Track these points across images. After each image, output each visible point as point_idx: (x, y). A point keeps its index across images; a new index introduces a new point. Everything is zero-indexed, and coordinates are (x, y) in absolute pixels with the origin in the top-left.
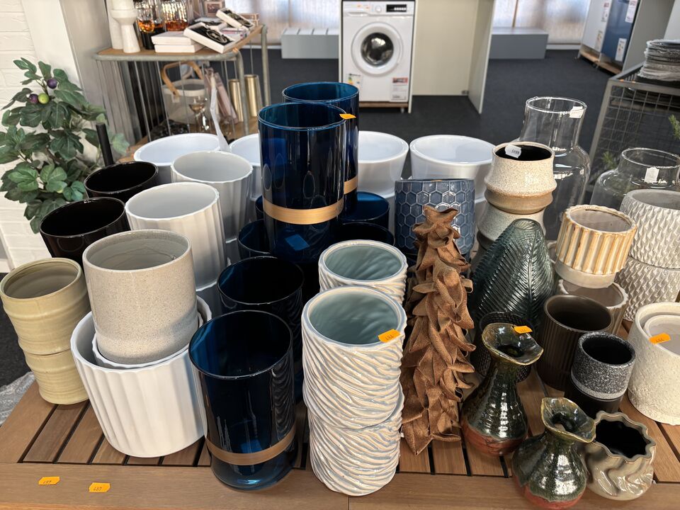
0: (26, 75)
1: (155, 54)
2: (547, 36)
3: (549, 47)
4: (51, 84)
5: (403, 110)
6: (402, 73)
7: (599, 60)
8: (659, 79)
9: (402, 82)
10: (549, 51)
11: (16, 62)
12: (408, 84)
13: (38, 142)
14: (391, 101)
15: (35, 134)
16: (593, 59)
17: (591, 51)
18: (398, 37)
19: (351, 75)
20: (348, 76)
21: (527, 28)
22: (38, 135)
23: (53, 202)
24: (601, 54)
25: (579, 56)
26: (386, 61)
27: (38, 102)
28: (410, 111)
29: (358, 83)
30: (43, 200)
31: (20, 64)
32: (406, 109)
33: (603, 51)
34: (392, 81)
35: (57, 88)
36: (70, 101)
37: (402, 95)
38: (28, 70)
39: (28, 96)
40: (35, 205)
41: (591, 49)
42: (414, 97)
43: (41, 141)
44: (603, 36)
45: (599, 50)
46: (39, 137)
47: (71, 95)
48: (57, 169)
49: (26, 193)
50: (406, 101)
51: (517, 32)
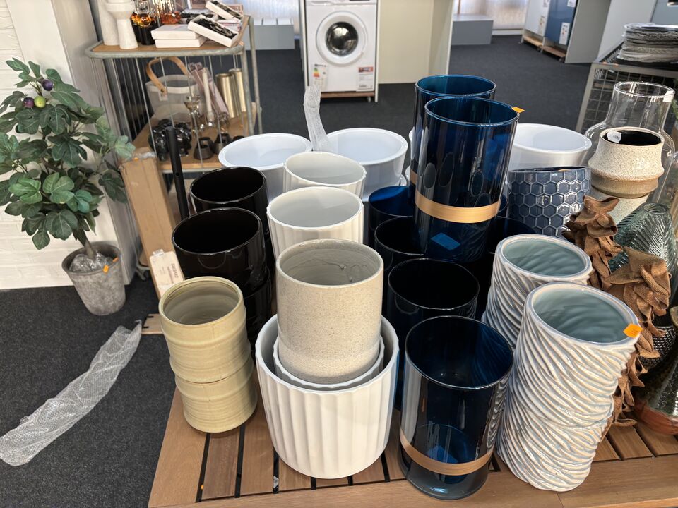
0: (20, 76)
1: (156, 49)
2: (492, 22)
3: (494, 33)
4: (47, 85)
5: (370, 99)
6: (368, 62)
7: (542, 44)
8: (640, 60)
9: (368, 71)
10: (494, 36)
11: (8, 63)
12: (374, 73)
13: (35, 150)
14: (358, 90)
15: (30, 141)
16: (537, 43)
17: (533, 35)
18: (363, 26)
19: (316, 65)
20: (314, 67)
21: (471, 15)
22: (33, 142)
23: (59, 214)
24: (544, 39)
25: (522, 41)
26: (350, 50)
27: (34, 106)
28: (376, 100)
29: (324, 73)
30: (45, 212)
31: (14, 64)
32: (373, 98)
33: (546, 35)
34: (358, 70)
35: (53, 90)
36: (68, 103)
37: (369, 84)
38: (22, 71)
39: (22, 99)
40: (37, 219)
41: (533, 33)
42: (380, 85)
43: (39, 149)
44: (545, 20)
45: (543, 34)
46: (35, 144)
47: (70, 97)
48: (62, 178)
49: (28, 206)
50: (372, 90)
51: (462, 19)
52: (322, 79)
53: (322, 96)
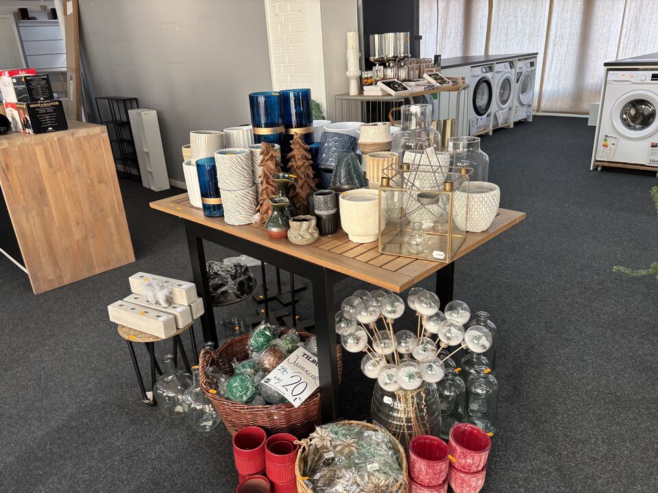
14: (647, 164)
19: (606, 136)
20: (604, 138)
26: (647, 126)
29: (613, 144)
34: (650, 145)
52: (611, 150)
53: (607, 164)
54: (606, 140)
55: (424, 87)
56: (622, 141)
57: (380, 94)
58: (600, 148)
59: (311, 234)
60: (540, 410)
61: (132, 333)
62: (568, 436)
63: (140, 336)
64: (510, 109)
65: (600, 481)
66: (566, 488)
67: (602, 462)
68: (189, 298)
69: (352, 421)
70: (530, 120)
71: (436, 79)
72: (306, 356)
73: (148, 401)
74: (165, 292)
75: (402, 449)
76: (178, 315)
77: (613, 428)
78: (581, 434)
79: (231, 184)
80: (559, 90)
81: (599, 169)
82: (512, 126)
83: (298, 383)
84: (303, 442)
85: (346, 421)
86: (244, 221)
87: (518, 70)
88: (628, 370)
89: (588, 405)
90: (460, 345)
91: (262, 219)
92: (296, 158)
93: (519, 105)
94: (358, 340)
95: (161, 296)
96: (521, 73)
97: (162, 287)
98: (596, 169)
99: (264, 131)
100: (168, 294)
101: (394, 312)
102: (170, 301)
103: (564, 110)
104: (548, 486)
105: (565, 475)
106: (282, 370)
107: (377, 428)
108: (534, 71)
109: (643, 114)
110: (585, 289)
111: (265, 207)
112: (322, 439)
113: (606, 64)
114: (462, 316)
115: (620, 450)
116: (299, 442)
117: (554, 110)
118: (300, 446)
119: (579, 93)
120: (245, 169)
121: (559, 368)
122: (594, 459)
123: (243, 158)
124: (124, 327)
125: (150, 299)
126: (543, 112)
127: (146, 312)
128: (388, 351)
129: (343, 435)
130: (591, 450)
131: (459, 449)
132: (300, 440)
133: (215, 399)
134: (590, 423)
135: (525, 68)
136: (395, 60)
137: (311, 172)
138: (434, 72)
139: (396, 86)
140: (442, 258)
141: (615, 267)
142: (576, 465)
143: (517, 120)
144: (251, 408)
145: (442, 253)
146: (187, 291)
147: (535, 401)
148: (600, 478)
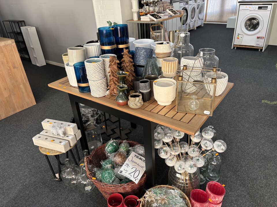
1: (140, 21)
9: (261, 38)
12: (264, 39)
19: (238, 34)
26: (255, 29)
28: (263, 51)
29: (241, 37)
31: (109, 22)
34: (256, 37)
52: (240, 40)
53: (238, 46)
54: (238, 36)
55: (168, 16)
56: (245, 36)
57: (149, 20)
58: (236, 39)
59: (140, 103)
60: (235, 165)
61: (47, 151)
62: (249, 177)
63: (52, 152)
64: (195, 21)
65: (266, 197)
66: (253, 202)
67: (265, 188)
68: (74, 131)
69: (162, 186)
70: (203, 26)
71: (172, 12)
72: (136, 156)
73: (57, 179)
74: (63, 130)
75: (187, 198)
76: (70, 140)
77: (266, 171)
78: (254, 175)
79: (94, 77)
80: (214, 12)
81: (235, 48)
82: (196, 29)
83: (136, 171)
84: (142, 199)
85: (159, 186)
86: (102, 95)
87: (198, 4)
88: (267, 143)
89: (254, 161)
90: (212, 149)
91: (111, 93)
92: (126, 62)
93: (198, 19)
94: (167, 153)
95: (61, 132)
96: (199, 5)
97: (61, 128)
98: (234, 48)
99: (107, 48)
100: (64, 130)
101: (180, 136)
102: (65, 133)
103: (216, 21)
104: (246, 202)
105: (252, 196)
106: (127, 165)
107: (174, 188)
108: (204, 3)
109: (253, 24)
110: (241, 105)
111: (112, 88)
112: (150, 197)
113: (239, 2)
114: (210, 135)
115: (271, 181)
116: (139, 200)
117: (212, 21)
118: (140, 201)
119: (222, 14)
120: (101, 70)
121: (239, 144)
122: (262, 187)
123: (100, 64)
124: (42, 148)
125: (54, 133)
126: (207, 22)
127: (54, 140)
128: (177, 153)
129: (160, 194)
130: (260, 183)
131: (212, 195)
132: (140, 199)
133: (96, 182)
134: (256, 170)
135: (201, 2)
136: (153, 3)
137: (133, 68)
138: (171, 9)
139: (156, 16)
140: (209, 114)
141: (263, 101)
142: (255, 191)
143: (197, 26)
144: (115, 186)
145: (209, 112)
146: (73, 128)
147: (232, 161)
148: (266, 196)
